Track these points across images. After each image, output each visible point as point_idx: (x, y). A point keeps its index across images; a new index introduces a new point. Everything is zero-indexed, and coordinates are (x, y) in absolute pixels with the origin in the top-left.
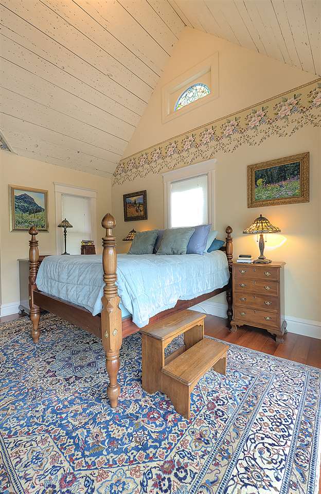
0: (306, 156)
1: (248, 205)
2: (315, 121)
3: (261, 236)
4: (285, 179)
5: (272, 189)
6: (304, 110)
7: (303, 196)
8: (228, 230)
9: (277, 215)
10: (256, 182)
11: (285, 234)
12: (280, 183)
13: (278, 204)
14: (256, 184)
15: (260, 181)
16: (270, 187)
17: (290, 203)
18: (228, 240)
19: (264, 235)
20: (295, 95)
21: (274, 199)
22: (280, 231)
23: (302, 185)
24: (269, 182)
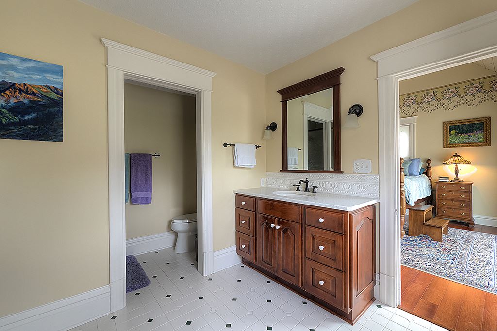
0: (489, 119)
1: (444, 146)
2: (495, 99)
3: (456, 166)
4: (473, 132)
5: (463, 137)
6: (487, 92)
7: (487, 142)
8: (428, 161)
9: (467, 153)
10: (450, 132)
11: (473, 165)
12: (469, 134)
13: (467, 146)
14: (450, 134)
15: (453, 132)
16: (461, 136)
17: (477, 146)
18: (428, 168)
19: (458, 165)
20: (480, 82)
21: (465, 143)
22: (470, 163)
23: (485, 136)
24: (461, 133)
